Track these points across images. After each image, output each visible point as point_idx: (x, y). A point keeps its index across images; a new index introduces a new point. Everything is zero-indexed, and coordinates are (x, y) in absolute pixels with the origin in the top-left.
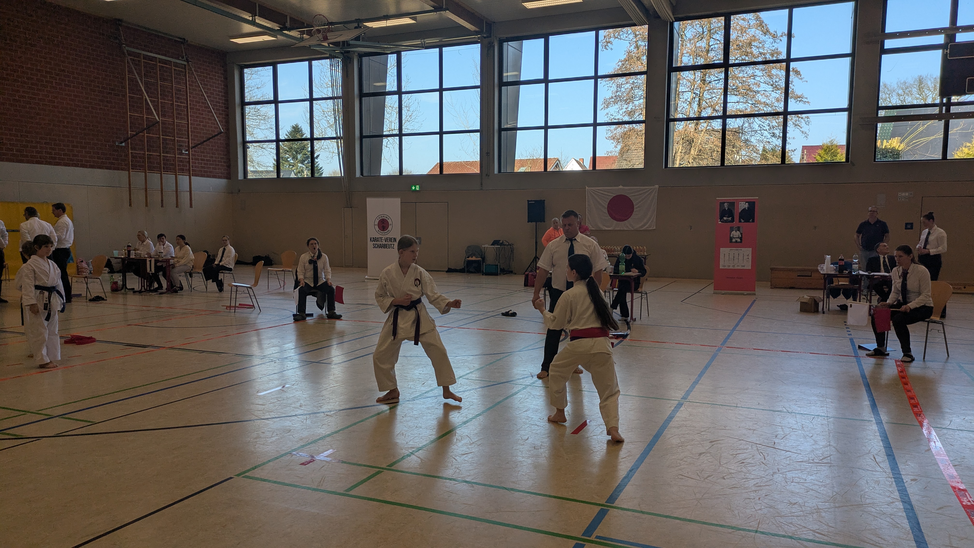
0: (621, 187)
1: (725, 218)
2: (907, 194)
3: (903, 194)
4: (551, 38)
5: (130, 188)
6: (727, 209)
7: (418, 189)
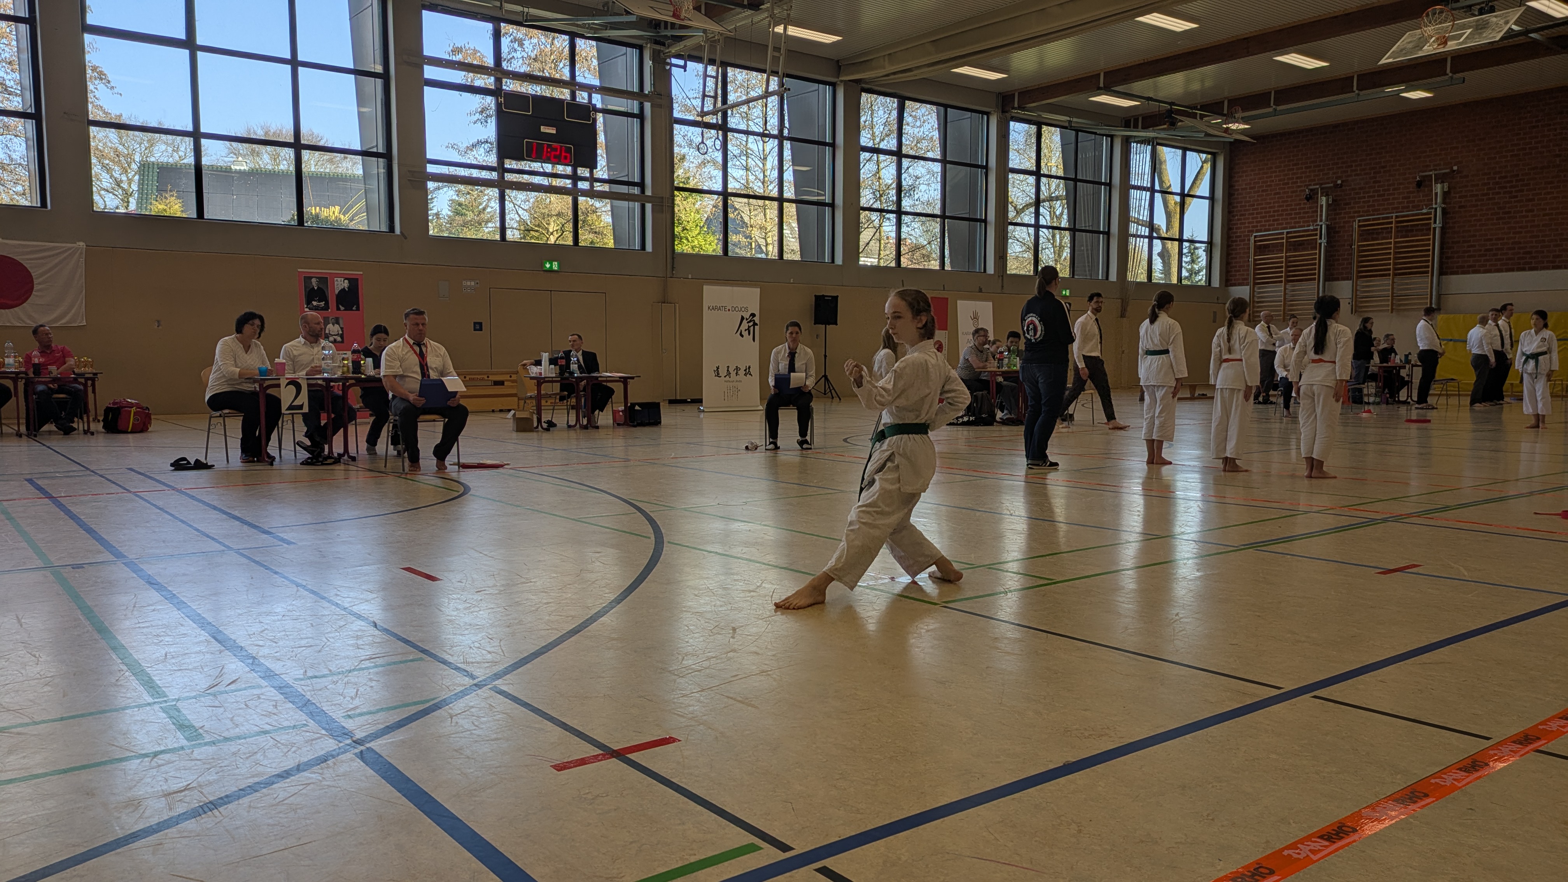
1: (315, 303)
2: (473, 283)
3: (469, 283)
6: (316, 288)
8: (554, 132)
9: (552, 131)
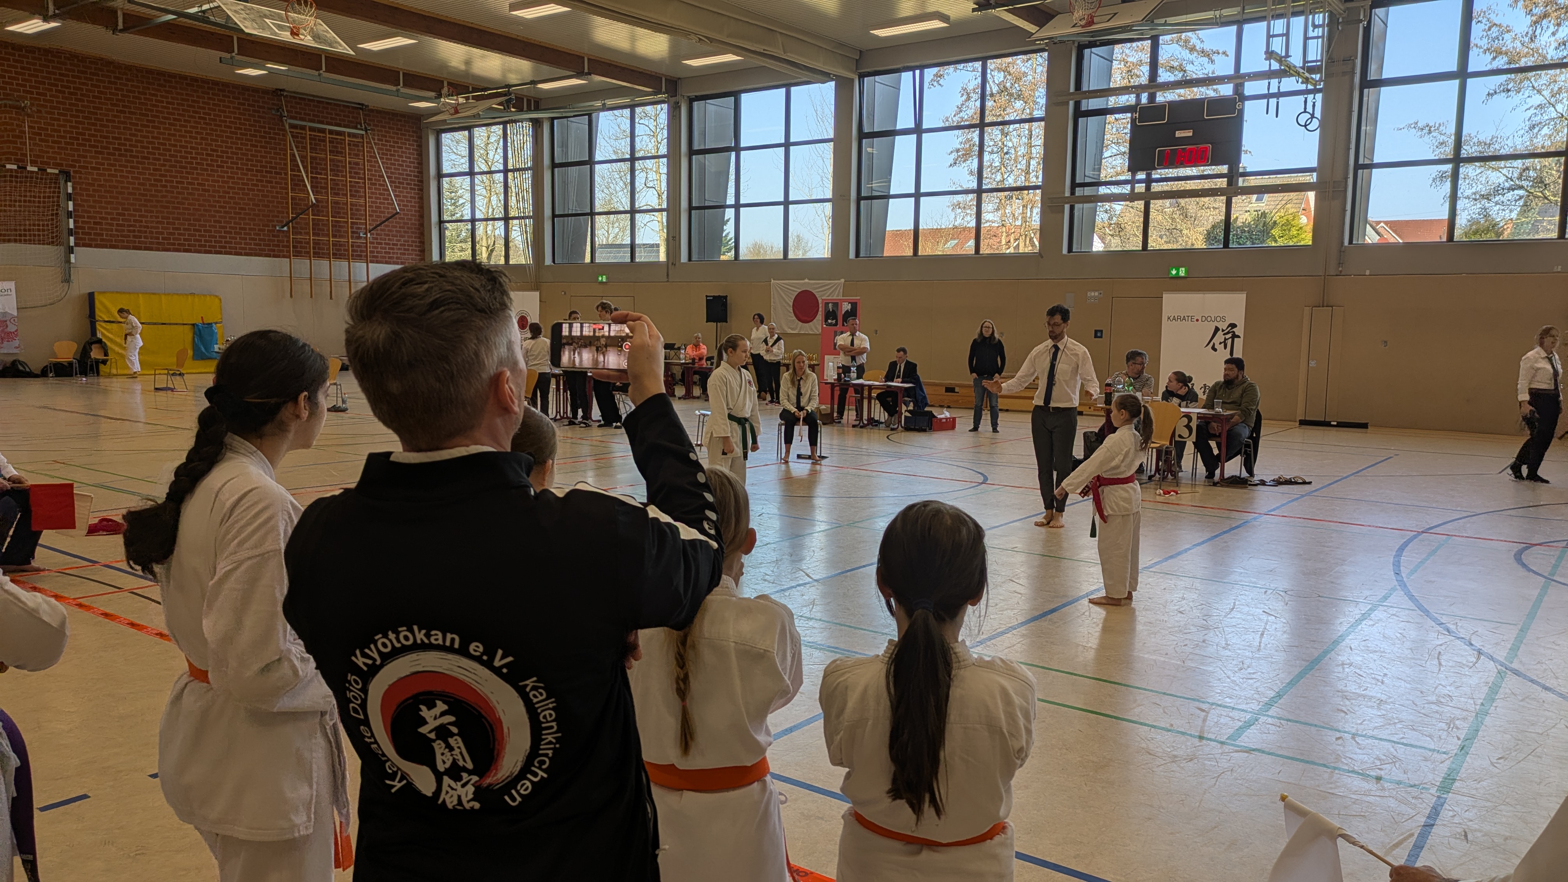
0: (806, 281)
1: (829, 321)
2: (1097, 294)
3: (1093, 294)
4: (744, 97)
5: (291, 277)
6: (831, 310)
7: (604, 280)
8: (1191, 134)
9: (1189, 133)
